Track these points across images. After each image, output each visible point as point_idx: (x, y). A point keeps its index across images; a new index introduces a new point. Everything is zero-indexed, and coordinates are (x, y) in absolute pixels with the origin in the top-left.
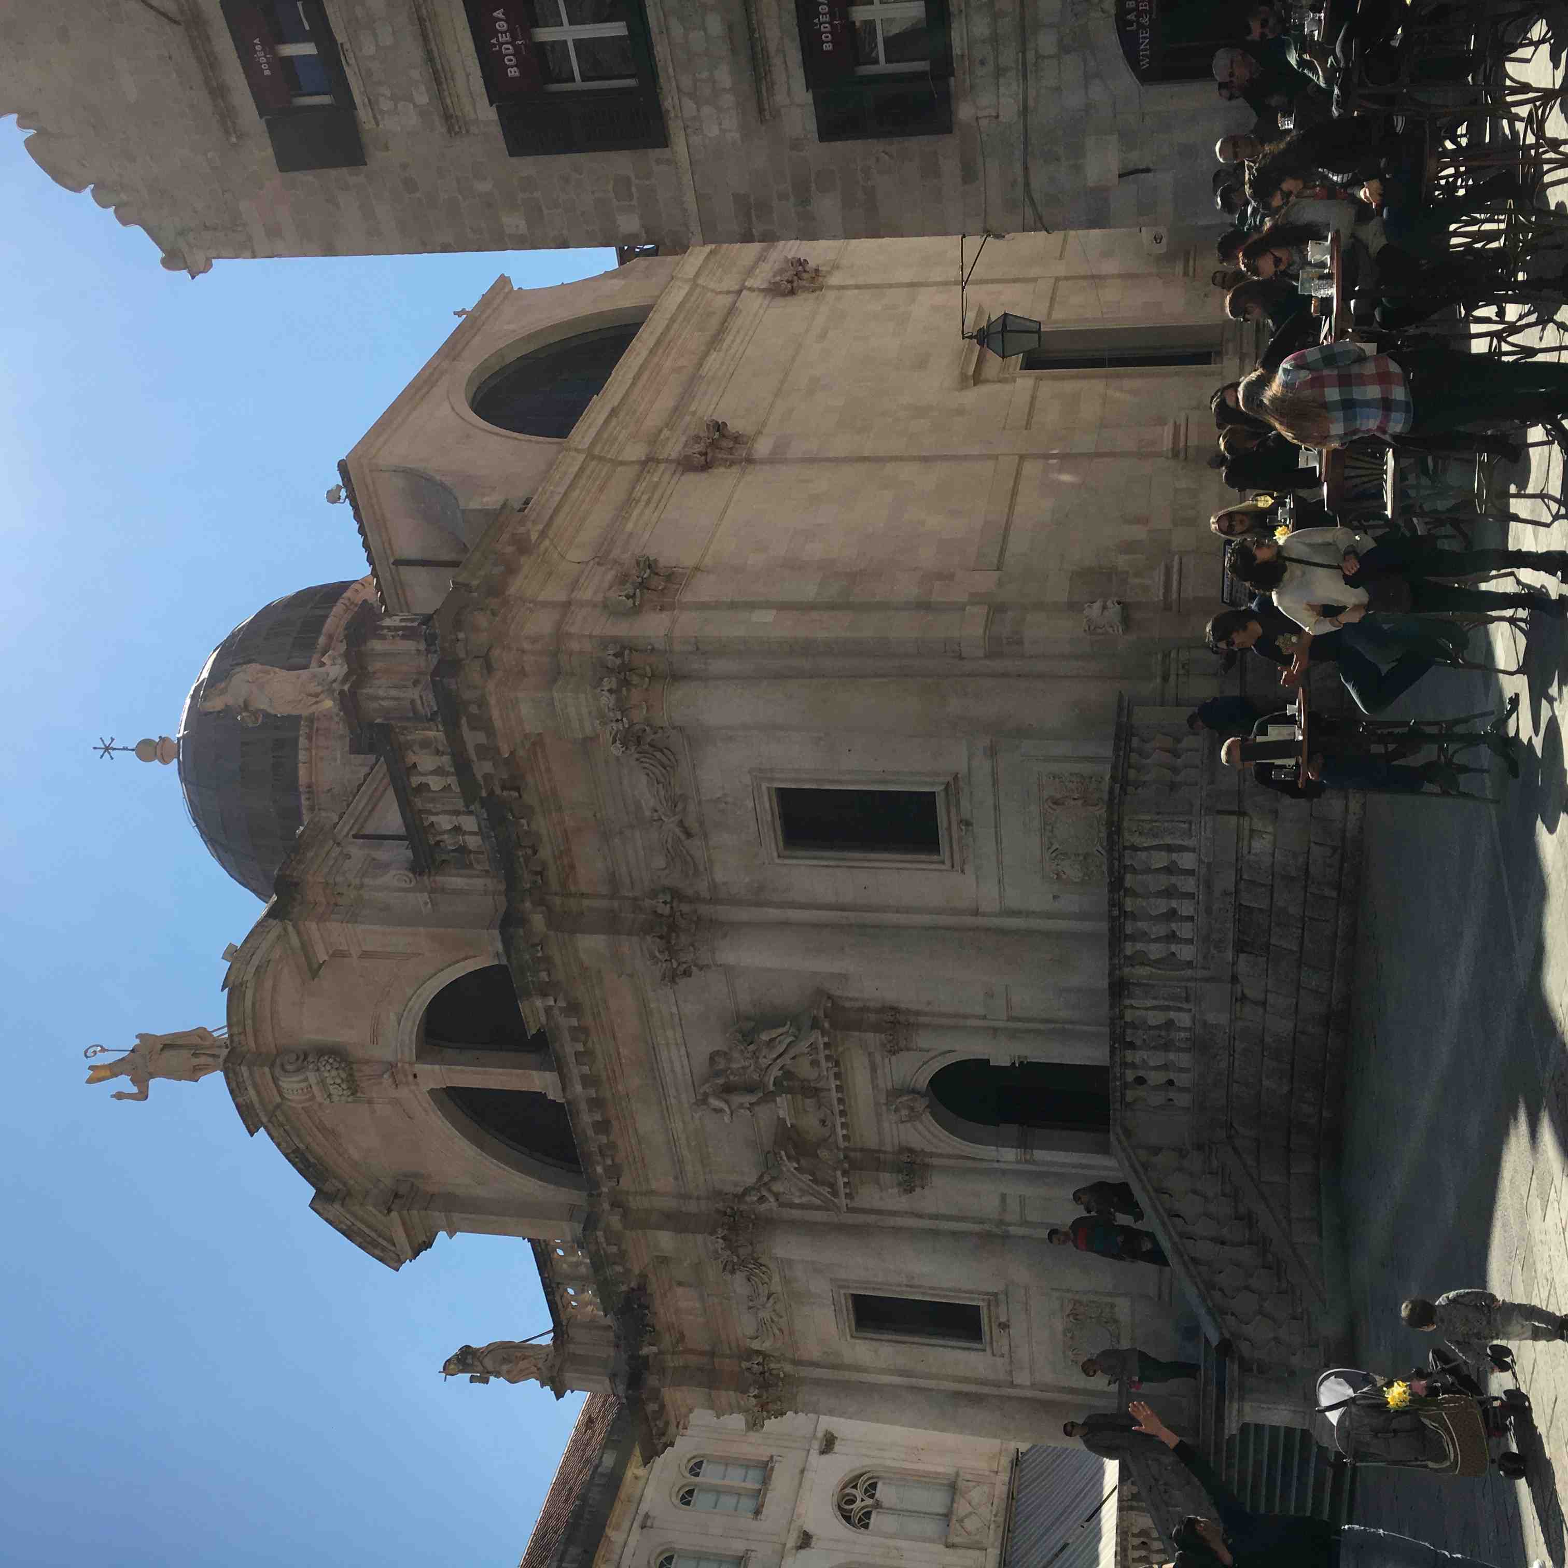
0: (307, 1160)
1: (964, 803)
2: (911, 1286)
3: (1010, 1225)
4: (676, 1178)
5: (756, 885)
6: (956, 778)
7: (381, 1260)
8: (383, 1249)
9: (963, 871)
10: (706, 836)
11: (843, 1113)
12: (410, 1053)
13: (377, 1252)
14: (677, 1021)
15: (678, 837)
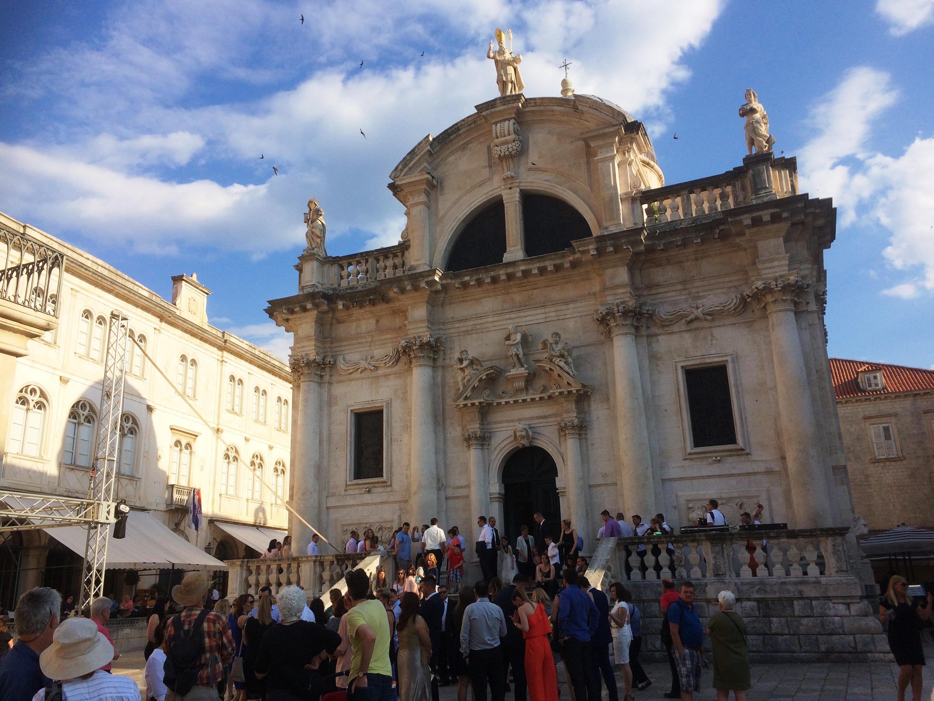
0: (451, 135)
1: (730, 459)
2: (391, 442)
3: (445, 491)
4: (453, 318)
5: (659, 355)
6: (748, 454)
7: (396, 169)
8: (402, 170)
9: (685, 459)
10: (688, 331)
11: (516, 402)
12: (527, 186)
13: (400, 167)
14: (562, 317)
15: (687, 317)
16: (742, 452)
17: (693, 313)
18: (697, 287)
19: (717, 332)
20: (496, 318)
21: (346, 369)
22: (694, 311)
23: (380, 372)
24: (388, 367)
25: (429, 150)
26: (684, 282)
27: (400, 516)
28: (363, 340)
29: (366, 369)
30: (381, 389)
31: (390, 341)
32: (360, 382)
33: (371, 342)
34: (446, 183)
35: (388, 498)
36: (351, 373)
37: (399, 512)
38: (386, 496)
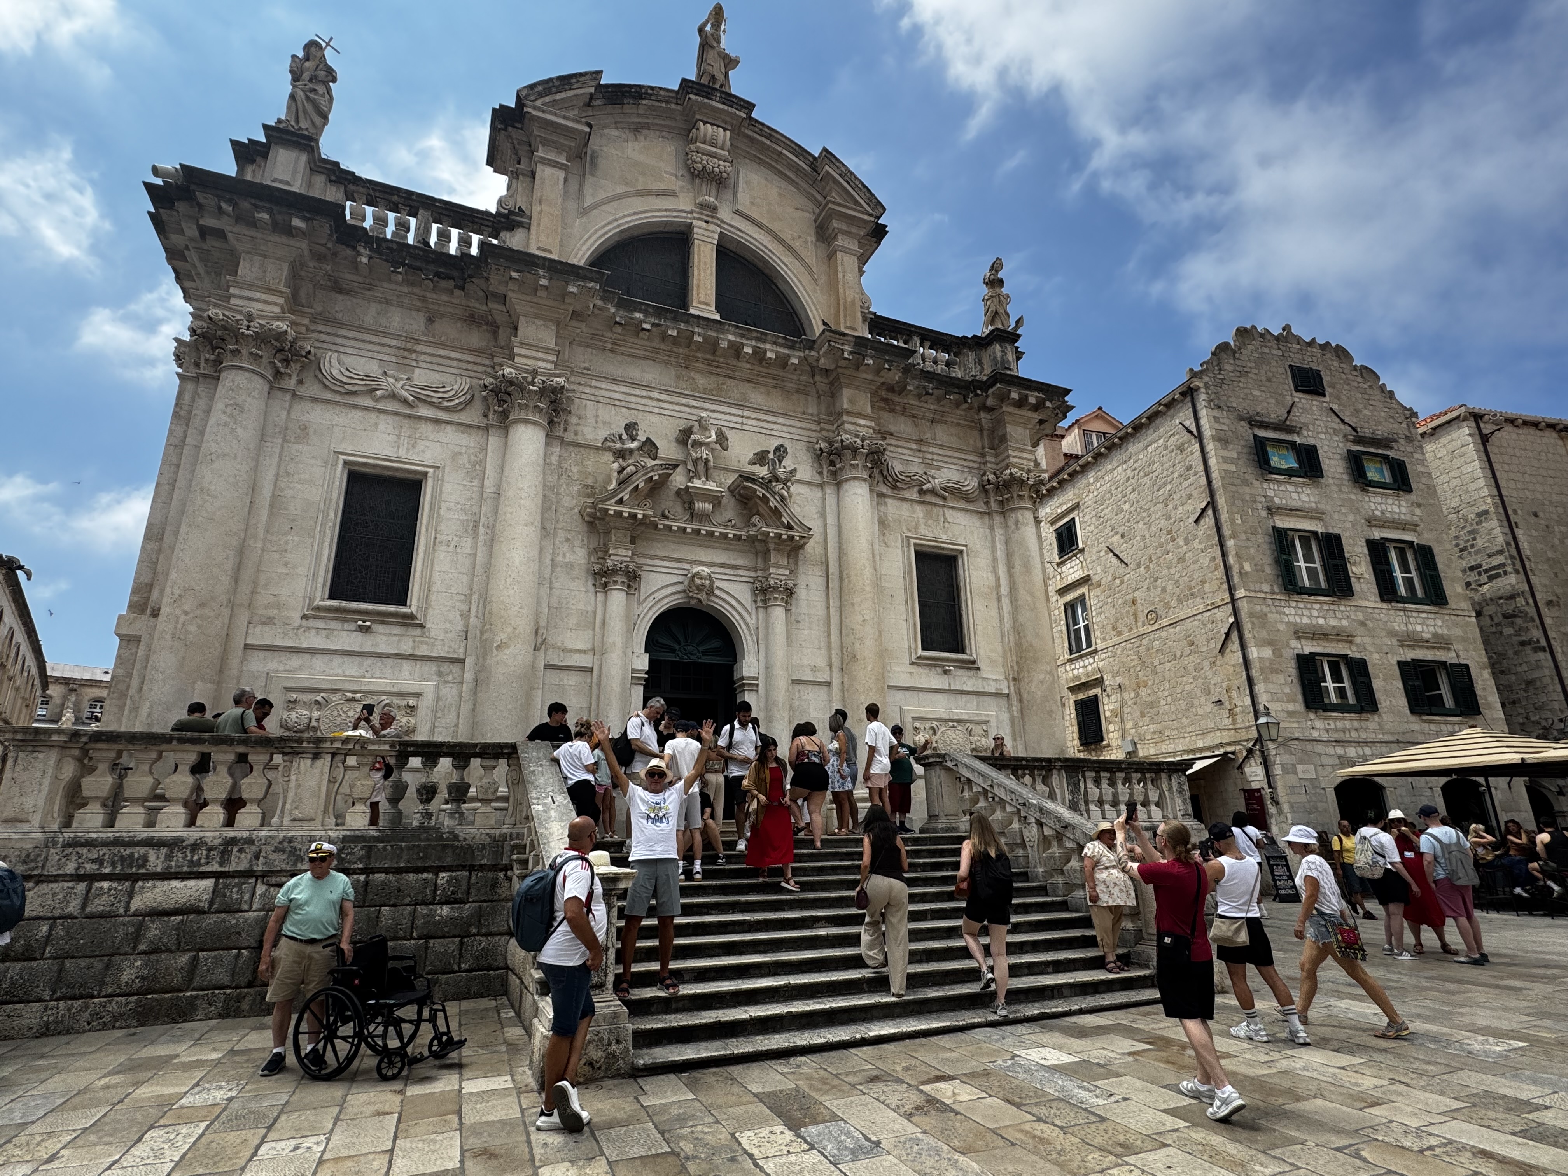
0: (628, 96)
2: (435, 543)
3: (546, 654)
5: (889, 522)
6: (977, 668)
10: (921, 503)
11: (696, 532)
15: (923, 484)
16: (972, 665)
17: (929, 482)
18: (932, 453)
19: (949, 513)
21: (344, 379)
22: (931, 480)
23: (425, 411)
24: (447, 409)
25: (591, 94)
26: (918, 442)
27: (437, 687)
28: (394, 342)
29: (393, 396)
30: (423, 443)
31: (455, 363)
32: (373, 415)
33: (411, 351)
34: (601, 162)
35: (414, 648)
36: (354, 393)
37: (435, 678)
38: (411, 644)
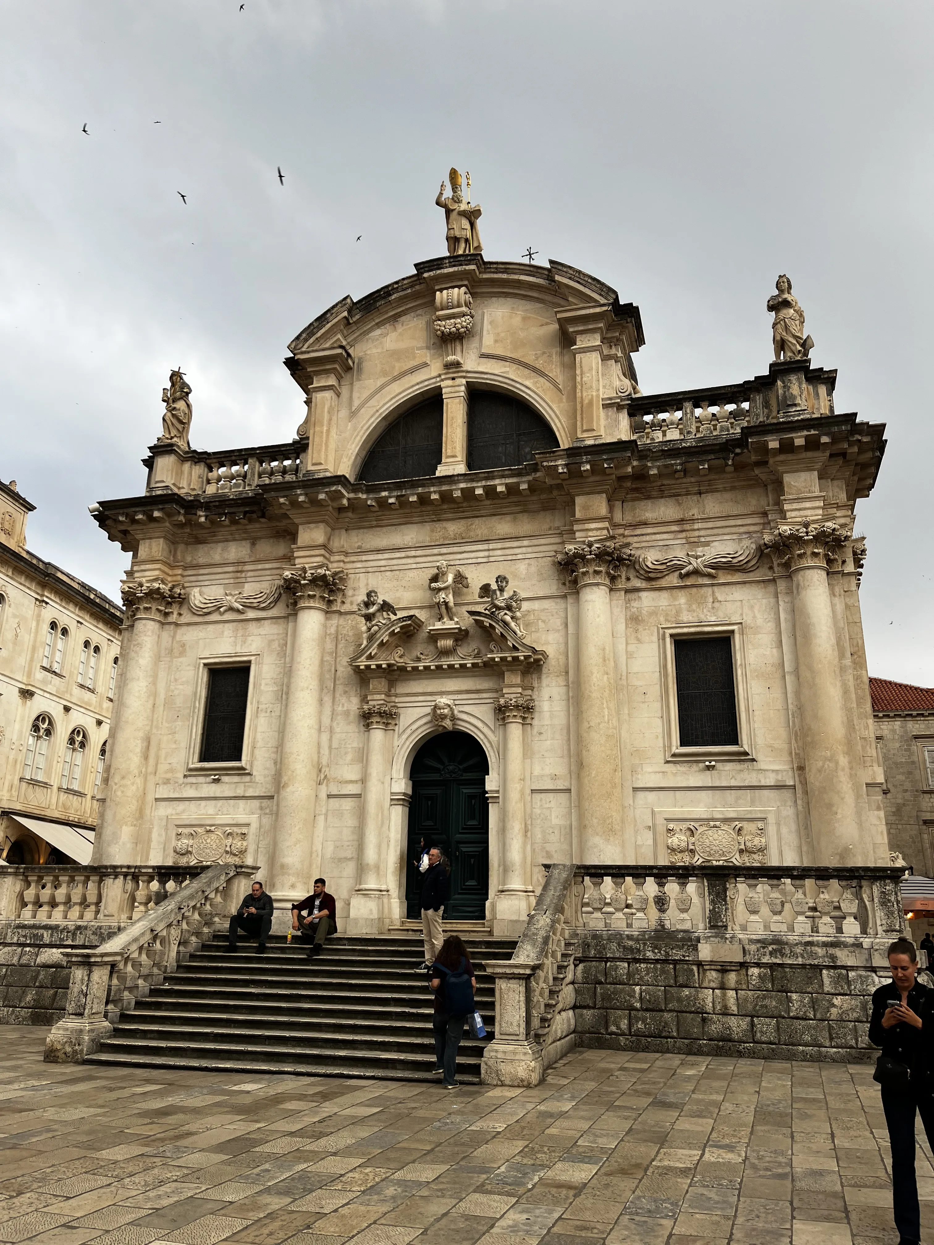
0: (378, 301)
1: (729, 766)
3: (327, 786)
4: (359, 547)
5: (641, 617)
6: (753, 760)
7: (298, 338)
8: (306, 340)
9: (668, 762)
10: (681, 588)
11: (439, 667)
12: (476, 378)
13: (304, 335)
14: (510, 558)
15: (682, 567)
16: (743, 757)
17: (691, 564)
18: (698, 529)
19: (721, 592)
20: (419, 553)
21: (203, 606)
22: (692, 560)
23: (251, 614)
24: (263, 609)
25: (345, 317)
26: (681, 521)
27: (260, 817)
28: (231, 569)
29: (231, 609)
30: (250, 638)
31: (268, 572)
32: (221, 626)
33: (241, 572)
34: (366, 365)
35: (245, 791)
36: (209, 613)
37: (259, 811)
38: (243, 788)
